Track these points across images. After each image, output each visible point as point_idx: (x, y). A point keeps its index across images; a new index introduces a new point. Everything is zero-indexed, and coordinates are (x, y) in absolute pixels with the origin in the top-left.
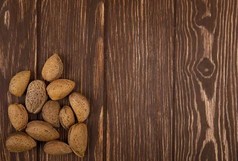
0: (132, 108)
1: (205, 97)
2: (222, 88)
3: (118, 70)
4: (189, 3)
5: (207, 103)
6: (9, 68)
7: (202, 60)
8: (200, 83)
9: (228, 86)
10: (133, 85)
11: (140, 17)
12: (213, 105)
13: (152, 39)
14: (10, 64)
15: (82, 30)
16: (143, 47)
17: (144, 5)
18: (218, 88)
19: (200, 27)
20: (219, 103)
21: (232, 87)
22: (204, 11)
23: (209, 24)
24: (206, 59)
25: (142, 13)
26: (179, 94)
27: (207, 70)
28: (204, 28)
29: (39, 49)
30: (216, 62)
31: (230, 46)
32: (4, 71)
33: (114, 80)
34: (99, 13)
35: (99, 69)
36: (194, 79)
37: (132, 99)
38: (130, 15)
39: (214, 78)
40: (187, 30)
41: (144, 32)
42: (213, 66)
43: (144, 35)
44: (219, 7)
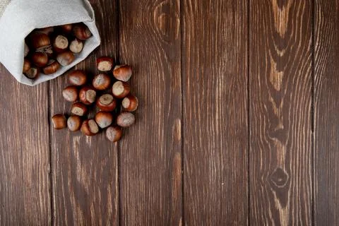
0: (209, 218)
1: (279, 205)
2: (295, 196)
3: (195, 182)
4: (263, 117)
5: (282, 211)
6: (92, 185)
7: (275, 170)
8: (274, 193)
9: (302, 195)
10: (209, 196)
11: (215, 132)
12: (287, 213)
13: (227, 152)
14: (92, 180)
15: (160, 146)
16: (218, 160)
17: (219, 120)
18: (291, 197)
19: (274, 139)
20: (293, 212)
21: (305, 195)
22: (277, 124)
23: (281, 136)
24: (279, 169)
25: (217, 128)
26: (254, 203)
27: (280, 180)
28: (277, 140)
29: (119, 165)
30: (289, 172)
31: (302, 155)
32: (87, 187)
33: (191, 192)
34: (176, 130)
35: (177, 182)
36: (268, 189)
37: (209, 209)
38: (206, 130)
39: (287, 187)
40: (260, 143)
41: (220, 145)
42: (286, 176)
43: (220, 148)
44: (292, 120)
